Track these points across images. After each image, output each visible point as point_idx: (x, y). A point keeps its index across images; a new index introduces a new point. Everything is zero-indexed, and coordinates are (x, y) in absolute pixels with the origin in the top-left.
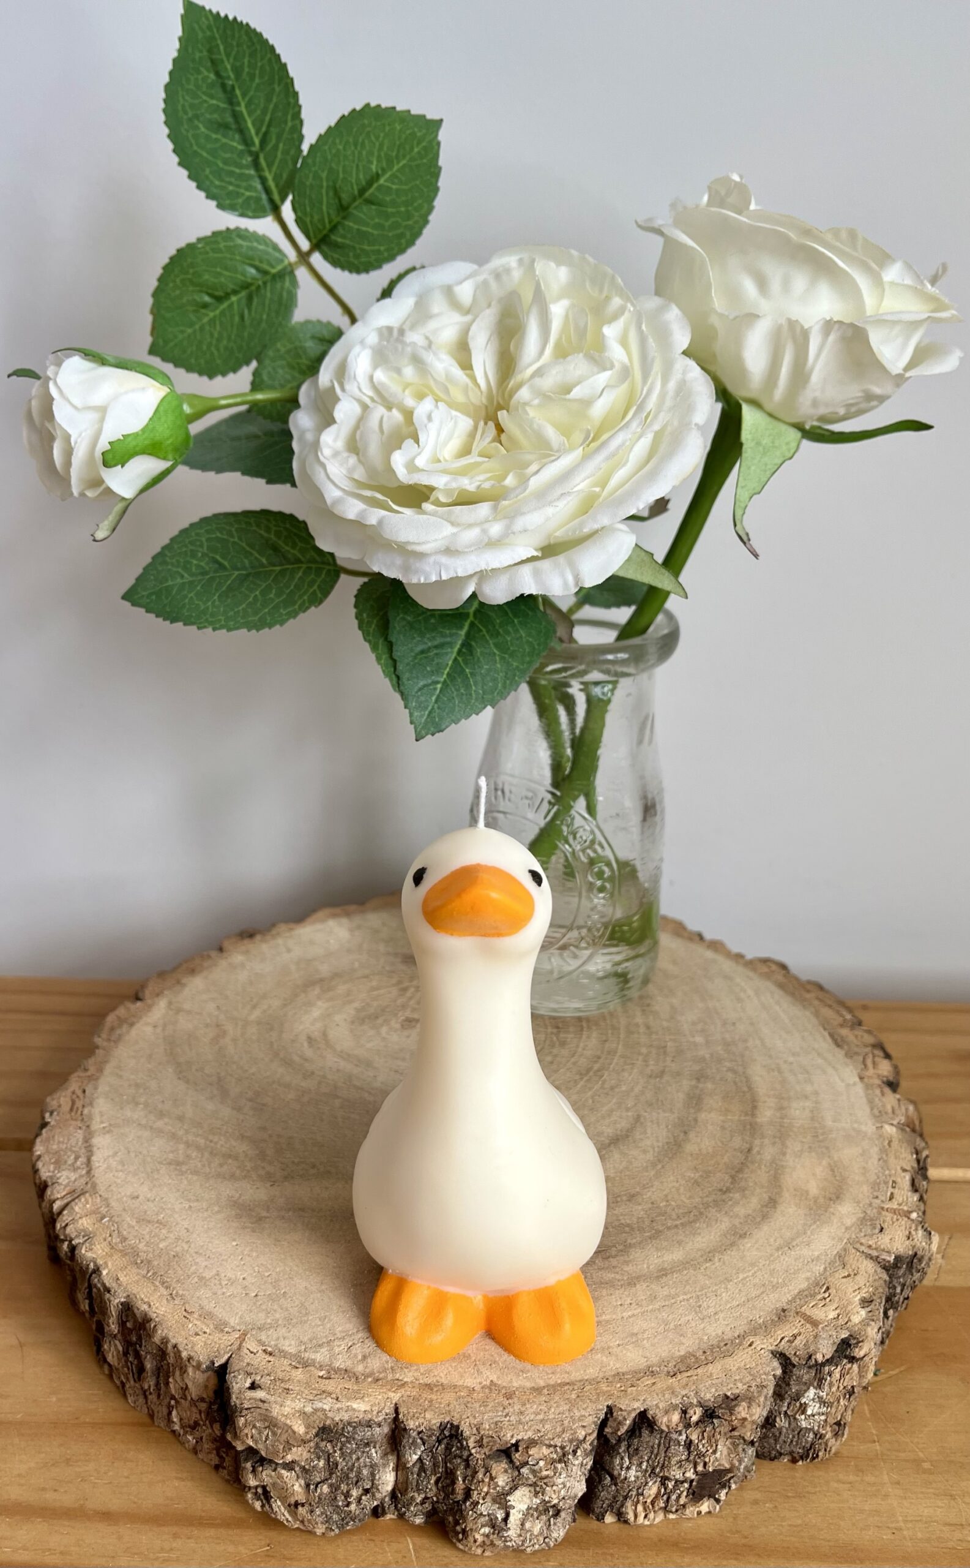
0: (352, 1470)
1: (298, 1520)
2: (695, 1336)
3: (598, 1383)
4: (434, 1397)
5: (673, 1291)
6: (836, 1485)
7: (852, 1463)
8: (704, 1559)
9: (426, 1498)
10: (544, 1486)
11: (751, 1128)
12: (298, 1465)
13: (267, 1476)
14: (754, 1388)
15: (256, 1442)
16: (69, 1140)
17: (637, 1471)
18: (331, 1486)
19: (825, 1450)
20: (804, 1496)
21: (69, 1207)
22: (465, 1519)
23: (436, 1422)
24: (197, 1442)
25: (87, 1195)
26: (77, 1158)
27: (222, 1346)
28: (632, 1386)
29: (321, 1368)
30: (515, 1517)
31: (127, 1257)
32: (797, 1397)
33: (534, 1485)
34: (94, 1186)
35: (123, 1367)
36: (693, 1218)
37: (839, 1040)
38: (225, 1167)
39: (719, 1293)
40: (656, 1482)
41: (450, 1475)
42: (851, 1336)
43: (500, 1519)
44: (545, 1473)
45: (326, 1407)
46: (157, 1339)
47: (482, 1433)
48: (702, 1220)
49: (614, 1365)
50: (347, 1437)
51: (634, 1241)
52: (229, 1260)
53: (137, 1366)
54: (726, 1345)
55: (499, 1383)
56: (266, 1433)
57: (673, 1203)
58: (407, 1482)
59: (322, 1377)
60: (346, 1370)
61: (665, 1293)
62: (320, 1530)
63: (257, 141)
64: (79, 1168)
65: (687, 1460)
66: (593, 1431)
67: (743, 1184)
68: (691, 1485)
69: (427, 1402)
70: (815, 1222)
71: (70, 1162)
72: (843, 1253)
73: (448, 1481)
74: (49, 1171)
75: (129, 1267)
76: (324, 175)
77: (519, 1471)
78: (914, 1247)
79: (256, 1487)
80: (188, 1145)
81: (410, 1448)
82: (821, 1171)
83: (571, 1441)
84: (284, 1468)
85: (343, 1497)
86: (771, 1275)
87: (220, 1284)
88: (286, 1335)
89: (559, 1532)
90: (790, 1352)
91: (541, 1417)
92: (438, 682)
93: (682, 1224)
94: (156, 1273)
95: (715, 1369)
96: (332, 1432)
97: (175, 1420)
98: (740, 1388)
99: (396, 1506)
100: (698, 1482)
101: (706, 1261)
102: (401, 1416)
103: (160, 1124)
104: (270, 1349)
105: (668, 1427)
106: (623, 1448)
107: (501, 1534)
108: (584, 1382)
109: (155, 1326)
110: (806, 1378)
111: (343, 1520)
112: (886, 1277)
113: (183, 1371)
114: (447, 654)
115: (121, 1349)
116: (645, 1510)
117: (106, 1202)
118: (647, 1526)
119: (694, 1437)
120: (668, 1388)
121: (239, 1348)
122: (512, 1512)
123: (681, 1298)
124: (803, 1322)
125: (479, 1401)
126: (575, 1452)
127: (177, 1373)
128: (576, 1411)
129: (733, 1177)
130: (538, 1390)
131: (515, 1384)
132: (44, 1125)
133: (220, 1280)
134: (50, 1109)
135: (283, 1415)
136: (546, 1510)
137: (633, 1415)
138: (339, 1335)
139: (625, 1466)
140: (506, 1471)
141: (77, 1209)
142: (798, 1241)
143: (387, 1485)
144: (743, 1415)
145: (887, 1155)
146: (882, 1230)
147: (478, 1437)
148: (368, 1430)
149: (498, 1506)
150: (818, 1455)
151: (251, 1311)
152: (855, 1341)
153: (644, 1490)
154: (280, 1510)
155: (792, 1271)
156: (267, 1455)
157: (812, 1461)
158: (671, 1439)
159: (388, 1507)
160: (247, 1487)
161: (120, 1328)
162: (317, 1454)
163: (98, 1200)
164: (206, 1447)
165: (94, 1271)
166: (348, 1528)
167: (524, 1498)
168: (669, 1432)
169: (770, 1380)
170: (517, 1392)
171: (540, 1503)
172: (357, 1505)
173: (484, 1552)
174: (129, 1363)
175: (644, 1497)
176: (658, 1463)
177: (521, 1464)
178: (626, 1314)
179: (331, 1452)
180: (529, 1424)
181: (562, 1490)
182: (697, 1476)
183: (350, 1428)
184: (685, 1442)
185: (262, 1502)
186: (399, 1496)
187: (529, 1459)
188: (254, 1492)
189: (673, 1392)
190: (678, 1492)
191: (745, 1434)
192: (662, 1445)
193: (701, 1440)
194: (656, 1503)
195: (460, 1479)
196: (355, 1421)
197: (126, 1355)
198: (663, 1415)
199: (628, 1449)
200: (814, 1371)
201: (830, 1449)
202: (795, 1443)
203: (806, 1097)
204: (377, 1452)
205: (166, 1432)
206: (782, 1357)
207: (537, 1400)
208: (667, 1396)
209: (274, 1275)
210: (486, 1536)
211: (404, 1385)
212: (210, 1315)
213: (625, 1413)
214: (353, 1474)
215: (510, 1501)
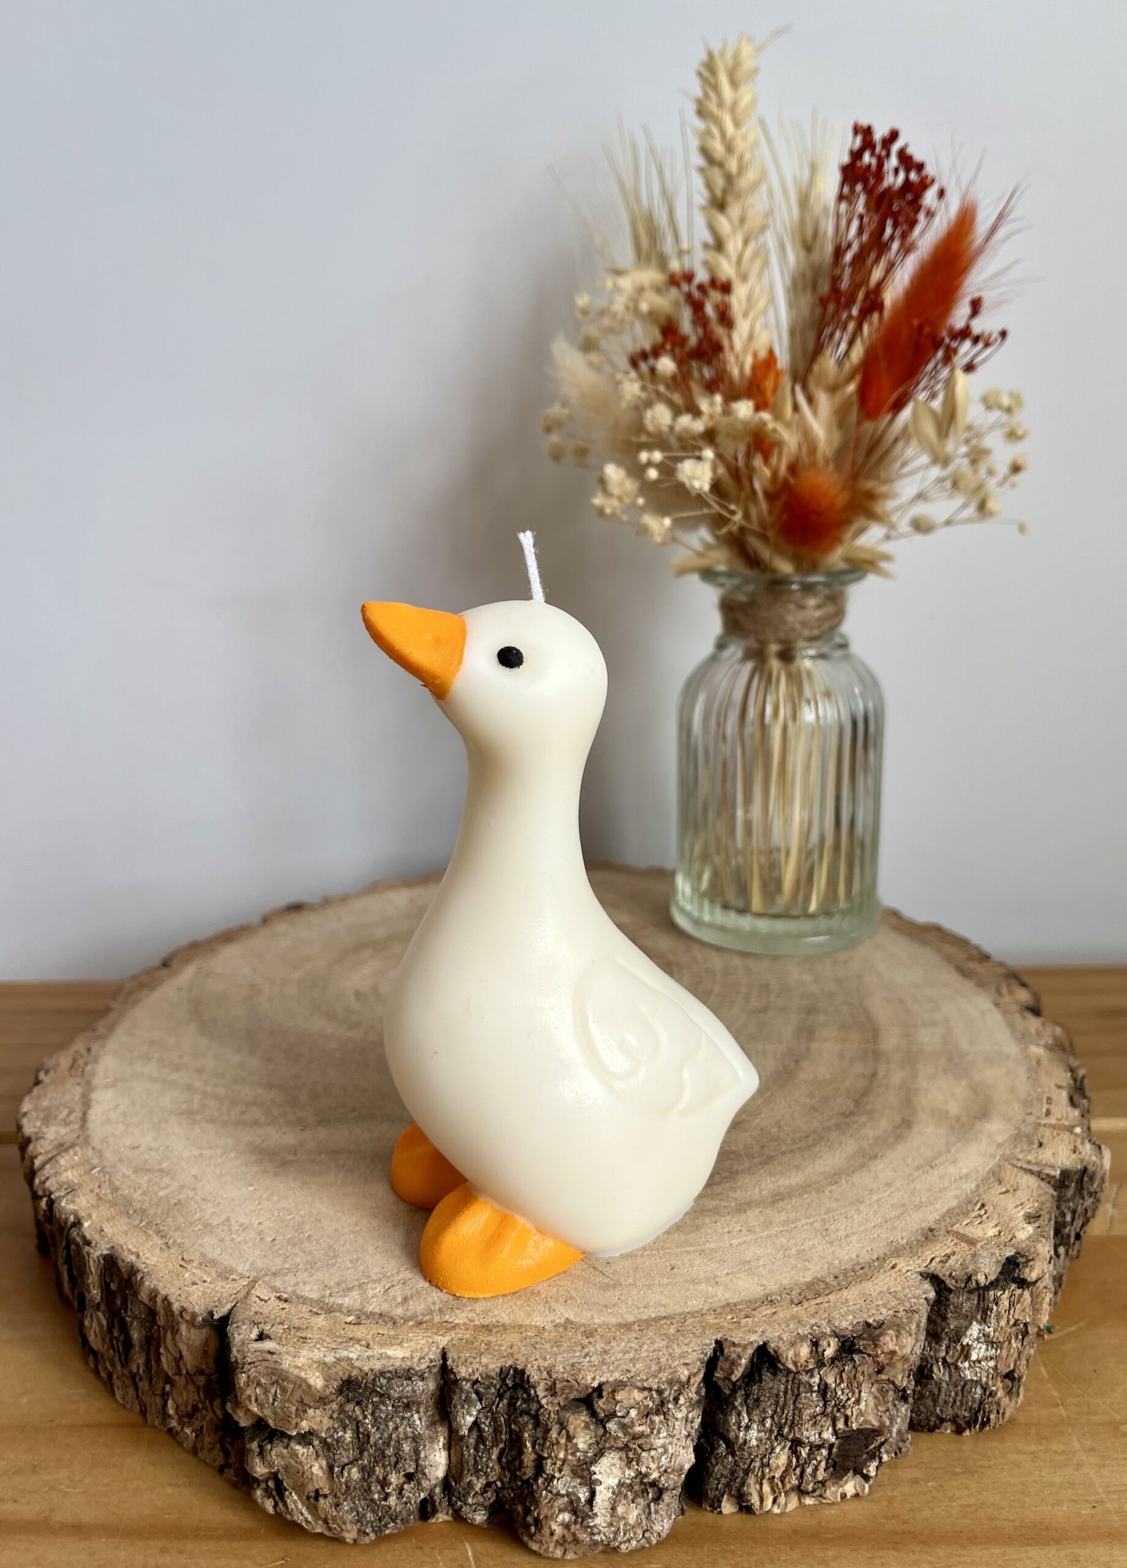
0: (388, 1445)
1: (320, 1518)
2: (824, 1261)
3: (703, 1315)
4: (493, 1339)
5: (792, 1216)
6: (1015, 1456)
7: (1033, 1431)
8: (853, 1550)
9: (488, 1485)
10: (639, 1451)
11: (873, 1054)
12: (320, 1438)
13: (277, 1454)
14: (902, 1314)
15: (261, 1406)
16: (63, 1095)
17: (759, 1431)
18: (362, 1469)
19: (998, 1412)
20: (976, 1472)
21: (53, 1161)
22: (536, 1502)
23: (494, 1366)
24: (197, 1436)
25: (77, 1148)
26: (70, 1113)
27: (225, 1295)
28: (747, 1317)
29: (349, 1313)
30: (603, 1496)
31: (117, 1208)
32: (958, 1336)
33: (626, 1448)
34: (87, 1141)
35: (108, 1349)
36: (810, 1142)
37: (967, 972)
38: (248, 1115)
39: (849, 1215)
40: (784, 1447)
41: (515, 1443)
42: (1018, 1253)
43: (583, 1500)
44: (638, 1429)
45: (353, 1356)
46: (143, 1296)
47: (554, 1376)
48: (823, 1144)
49: (722, 1295)
50: (381, 1396)
51: (742, 1167)
52: (243, 1206)
53: (124, 1343)
54: (862, 1268)
55: (577, 1320)
56: (273, 1391)
57: (787, 1129)
58: (462, 1462)
59: (350, 1323)
60: (381, 1314)
61: (783, 1218)
62: (349, 1536)
64: (71, 1122)
65: (823, 1413)
66: (699, 1369)
67: (869, 1107)
68: (830, 1454)
69: (483, 1345)
70: (959, 1141)
71: (61, 1117)
72: (997, 1170)
73: (514, 1453)
74: (35, 1127)
75: (118, 1218)
77: (605, 1428)
78: (1082, 1161)
79: (267, 1481)
80: (205, 1095)
81: (463, 1407)
82: (960, 1089)
83: (670, 1383)
84: (299, 1443)
85: (379, 1488)
86: (913, 1192)
87: (230, 1230)
88: (307, 1280)
89: (663, 1525)
90: (943, 1273)
91: (631, 1355)
93: (799, 1148)
94: (151, 1222)
95: (852, 1294)
96: (360, 1387)
97: (171, 1412)
98: (885, 1314)
99: (449, 1500)
100: (839, 1449)
101: (831, 1184)
102: (449, 1363)
103: (174, 1077)
104: (285, 1296)
105: (795, 1363)
106: (739, 1401)
107: (585, 1523)
108: (684, 1316)
109: (142, 1278)
110: (966, 1306)
111: (380, 1520)
112: (1052, 1191)
113: (175, 1331)
115: (104, 1323)
116: (773, 1491)
117: (100, 1154)
118: (777, 1514)
119: (830, 1380)
120: (793, 1317)
121: (246, 1297)
122: (598, 1488)
123: (803, 1222)
124: (956, 1241)
125: (550, 1340)
126: (676, 1400)
127: (169, 1336)
128: (675, 1347)
129: (857, 1101)
130: (627, 1326)
131: (597, 1321)
132: (37, 1082)
133: (229, 1226)
134: (46, 1068)
135: (296, 1367)
136: (645, 1491)
137: (750, 1351)
138: (374, 1277)
140: (587, 1427)
141: (61, 1162)
142: (942, 1159)
143: (437, 1467)
144: (891, 1346)
145: (1037, 1073)
146: (1041, 1145)
147: (550, 1383)
148: (408, 1385)
149: (579, 1481)
150: (989, 1419)
151: (265, 1256)
152: (1024, 1260)
153: (769, 1459)
154: (296, 1507)
155: (937, 1190)
156: (276, 1424)
157: (981, 1429)
158: (800, 1383)
159: (440, 1503)
160: (256, 1480)
161: (102, 1292)
162: (342, 1421)
163: (90, 1152)
164: (207, 1440)
165: (74, 1225)
166: (387, 1532)
167: (613, 1468)
168: (798, 1372)
169: (921, 1305)
170: (599, 1330)
171: (635, 1477)
172: (398, 1498)
173: (565, 1553)
174: (115, 1342)
175: (771, 1470)
176: (787, 1419)
177: (606, 1416)
178: (735, 1242)
179: (361, 1418)
180: (616, 1364)
181: (663, 1459)
182: (837, 1439)
183: (384, 1381)
184: (819, 1386)
185: (274, 1499)
186: (453, 1484)
187: (617, 1408)
188: (263, 1485)
189: (799, 1322)
190: (814, 1462)
191: (894, 1377)
192: (790, 1392)
193: (840, 1384)
194: (787, 1480)
195: (528, 1445)
196: (390, 1372)
197: (110, 1329)
198: (788, 1349)
199: (746, 1400)
200: (976, 1298)
201: (1004, 1414)
202: (958, 1403)
203: (935, 1024)
204: (420, 1419)
205: (161, 1430)
206: (934, 1279)
207: (625, 1338)
208: (791, 1326)
209: (297, 1218)
210: (566, 1526)
211: (455, 1327)
212: (213, 1262)
213: (739, 1350)
214: (390, 1452)
215: (595, 1473)
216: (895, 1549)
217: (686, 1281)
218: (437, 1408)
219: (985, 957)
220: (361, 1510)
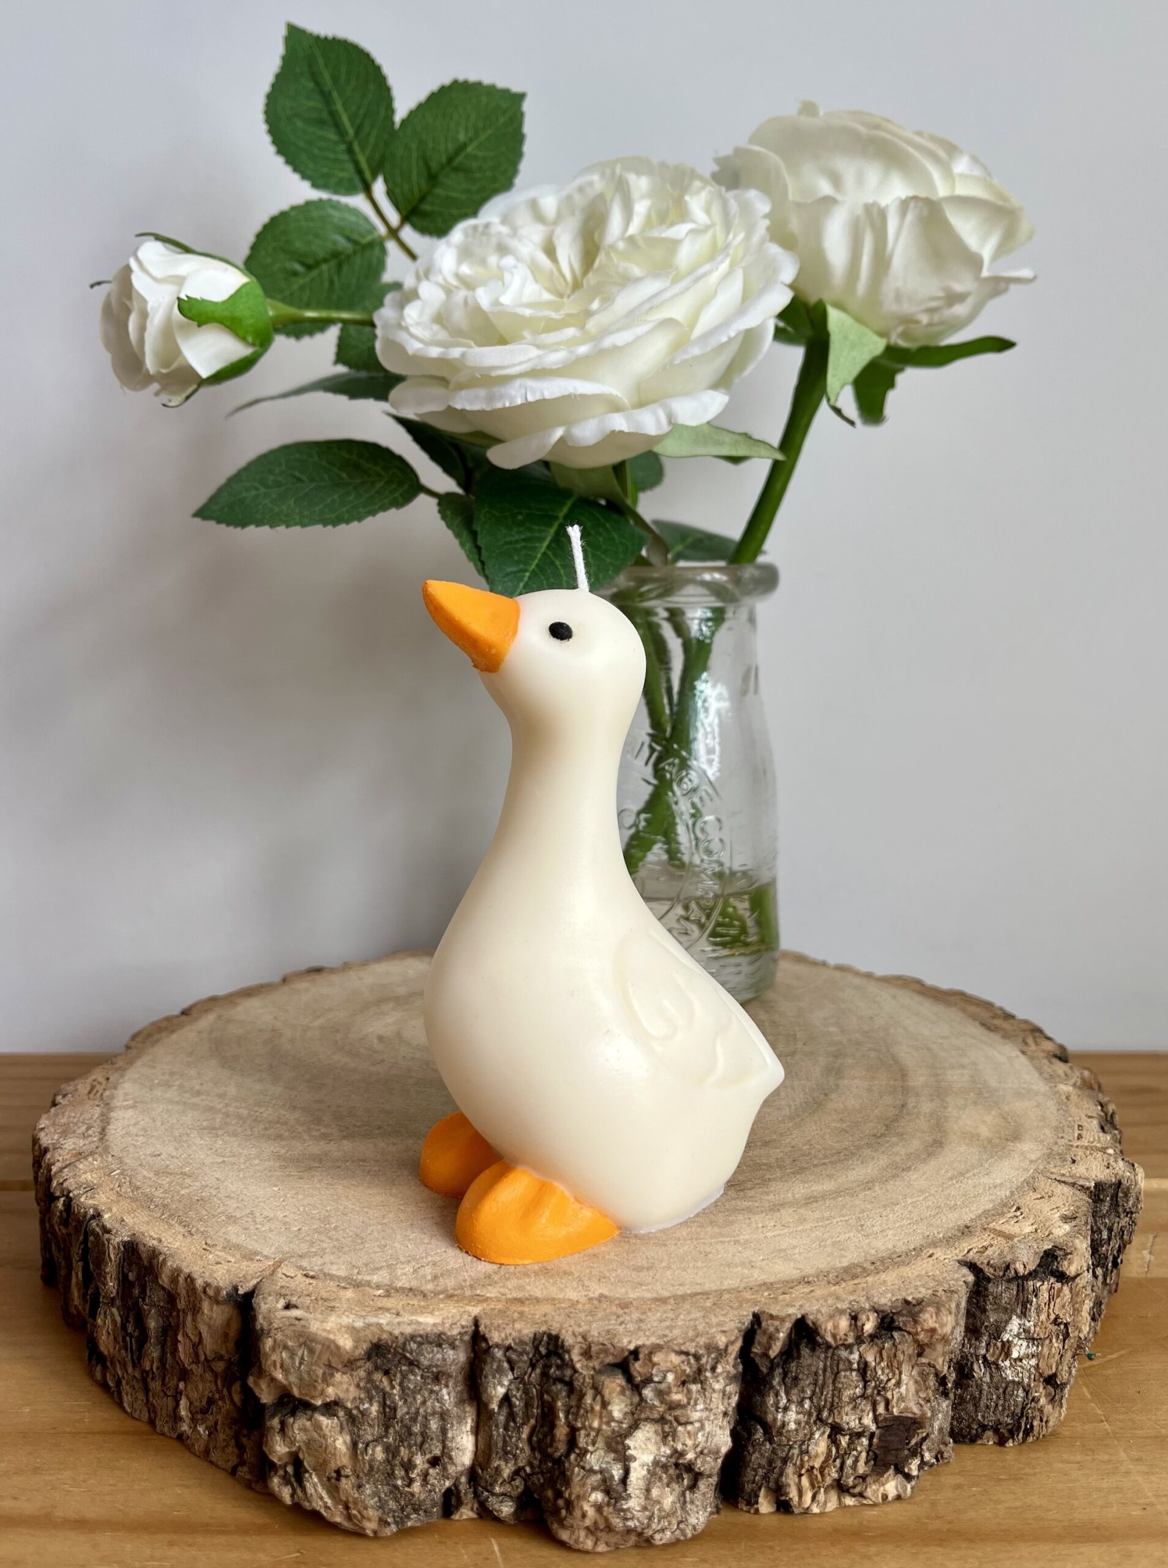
0: (415, 1421)
1: (341, 1500)
2: (860, 1250)
4: (526, 1309)
5: (826, 1214)
6: (1060, 1465)
7: (1078, 1443)
8: (898, 1547)
9: (517, 1472)
10: (675, 1424)
11: (902, 1089)
12: (345, 1408)
13: (299, 1426)
14: (940, 1293)
15: (286, 1371)
16: (81, 1114)
17: (798, 1413)
18: (387, 1449)
19: (1041, 1420)
20: (1021, 1478)
21: (71, 1167)
22: (567, 1482)
23: (527, 1331)
24: (209, 1435)
25: (96, 1156)
26: (89, 1128)
27: (250, 1273)
28: (784, 1293)
29: (378, 1287)
30: (638, 1474)
31: (138, 1203)
32: (997, 1331)
33: (662, 1420)
34: (106, 1150)
35: (120, 1351)
36: (842, 1157)
37: (992, 1028)
38: (272, 1131)
39: (884, 1214)
40: (824, 1433)
41: (548, 1417)
42: (1055, 1247)
43: (616, 1478)
44: (675, 1397)
45: (383, 1322)
46: (165, 1280)
47: (589, 1341)
48: (855, 1159)
49: (758, 1276)
50: (411, 1363)
51: (774, 1176)
52: (268, 1202)
53: (138, 1337)
54: (899, 1256)
55: (611, 1295)
56: (300, 1353)
57: (818, 1146)
58: (490, 1446)
59: (379, 1296)
60: (410, 1289)
61: (817, 1216)
62: (370, 1526)
63: (351, 131)
64: (90, 1135)
65: (863, 1396)
66: (737, 1338)
67: (901, 1130)
68: (870, 1444)
69: (516, 1314)
70: (992, 1157)
71: (79, 1131)
72: (1031, 1181)
73: (546, 1429)
74: (53, 1140)
75: (138, 1211)
76: (414, 146)
77: (640, 1394)
78: (1116, 1175)
79: (285, 1466)
80: (227, 1115)
81: (494, 1377)
82: (990, 1118)
83: (708, 1349)
84: (323, 1415)
85: (403, 1473)
87: (254, 1221)
88: (334, 1261)
89: (699, 1517)
90: (980, 1261)
91: (667, 1323)
92: (526, 571)
93: (830, 1162)
94: (173, 1215)
95: (890, 1277)
96: (389, 1352)
97: (183, 1412)
98: (924, 1293)
99: (476, 1495)
100: (880, 1439)
101: (864, 1190)
102: (482, 1328)
103: (196, 1100)
104: (311, 1273)
105: (834, 1336)
106: (777, 1379)
107: (618, 1505)
108: (720, 1293)
109: (164, 1259)
110: (1005, 1298)
111: (403, 1510)
112: (1087, 1198)
113: (196, 1310)
114: (536, 548)
115: (118, 1319)
116: (812, 1486)
117: (121, 1161)
118: (815, 1514)
119: (870, 1358)
120: (831, 1295)
121: (273, 1272)
122: (634, 1465)
123: (838, 1219)
124: (992, 1236)
125: (584, 1311)
126: (713, 1369)
127: (189, 1318)
128: (712, 1317)
129: (887, 1126)
130: (663, 1301)
131: (631, 1295)
132: (54, 1104)
133: (254, 1218)
134: (64, 1093)
135: (324, 1330)
136: (680, 1477)
137: (788, 1325)
138: (402, 1259)
139: (781, 1405)
140: (622, 1392)
141: (81, 1166)
142: (975, 1171)
143: (463, 1453)
144: (931, 1324)
145: (1067, 1106)
146: (1073, 1162)
147: (584, 1346)
148: (438, 1352)
149: (613, 1455)
150: (1032, 1426)
151: (291, 1242)
152: (1062, 1253)
153: (808, 1445)
154: (316, 1490)
155: (972, 1195)
156: (300, 1392)
157: (1025, 1439)
158: (839, 1359)
159: (465, 1494)
160: (273, 1466)
161: (119, 1285)
162: (368, 1391)
163: (110, 1159)
164: (221, 1436)
165: (93, 1217)
166: (409, 1524)
167: (648, 1443)
168: (837, 1348)
169: (961, 1286)
170: (634, 1303)
171: (671, 1456)
172: (422, 1486)
173: (596, 1544)
174: (128, 1339)
175: (810, 1457)
176: (826, 1401)
177: (642, 1381)
178: (769, 1234)
179: (388, 1389)
180: (652, 1330)
181: (700, 1434)
182: (878, 1428)
183: (414, 1346)
184: (858, 1364)
185: (292, 1486)
186: (480, 1471)
187: (654, 1372)
188: (281, 1472)
189: (837, 1298)
190: (855, 1453)
191: (935, 1360)
192: (829, 1369)
193: (880, 1363)
194: (826, 1471)
195: (561, 1415)
196: (421, 1336)
197: (124, 1327)
198: (827, 1321)
199: (783, 1379)
200: (1015, 1288)
201: (1047, 1422)
202: (1000, 1408)
203: (963, 1067)
204: (449, 1394)
205: (170, 1437)
206: (972, 1267)
207: (661, 1309)
208: (829, 1302)
209: (323, 1212)
210: (599, 1508)
211: (486, 1300)
212: (238, 1247)
213: (777, 1323)
214: (416, 1429)
215: (629, 1448)
216: (940, 1545)
217: (721, 1265)
218: (466, 1385)
219: (1009, 1017)
220: (383, 1496)
